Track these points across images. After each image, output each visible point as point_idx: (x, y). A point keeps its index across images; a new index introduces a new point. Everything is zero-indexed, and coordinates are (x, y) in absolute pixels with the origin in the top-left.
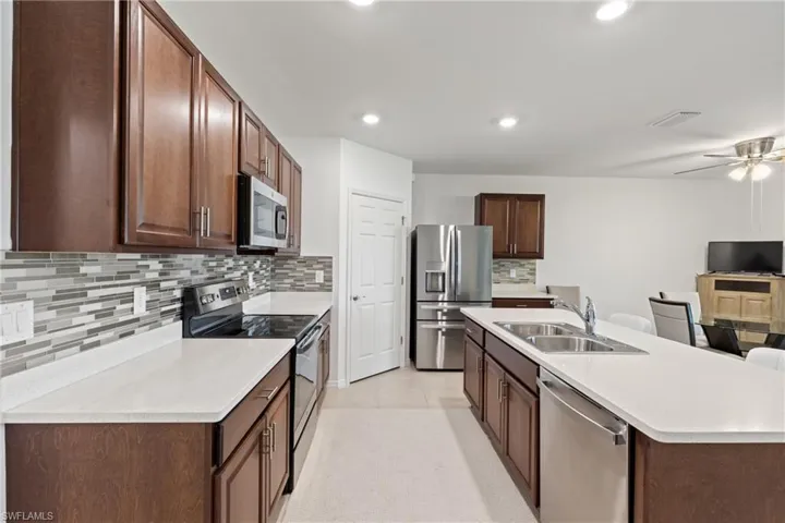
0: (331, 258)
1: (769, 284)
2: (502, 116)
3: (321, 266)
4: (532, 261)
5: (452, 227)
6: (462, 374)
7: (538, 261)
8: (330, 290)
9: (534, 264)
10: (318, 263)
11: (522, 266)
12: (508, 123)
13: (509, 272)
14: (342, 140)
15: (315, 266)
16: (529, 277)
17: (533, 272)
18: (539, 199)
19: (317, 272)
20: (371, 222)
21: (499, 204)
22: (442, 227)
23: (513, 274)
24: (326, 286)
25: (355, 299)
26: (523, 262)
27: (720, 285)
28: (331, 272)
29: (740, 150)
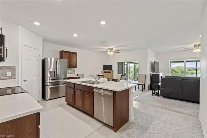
0: (15, 67)
1: (111, 72)
2: (75, 34)
3: (10, 70)
4: (74, 68)
5: (53, 59)
6: (65, 97)
7: (75, 68)
8: (15, 79)
9: (74, 69)
10: (8, 69)
11: (71, 69)
12: (75, 35)
13: (69, 71)
14: (19, 26)
15: (6, 70)
16: (73, 72)
17: (74, 71)
18: (76, 54)
19: (8, 72)
20: (30, 55)
21: (67, 53)
22: (49, 59)
23: (70, 72)
24: (13, 77)
25: (25, 81)
26: (72, 68)
27: (105, 72)
28: (15, 72)
29: (109, 49)
